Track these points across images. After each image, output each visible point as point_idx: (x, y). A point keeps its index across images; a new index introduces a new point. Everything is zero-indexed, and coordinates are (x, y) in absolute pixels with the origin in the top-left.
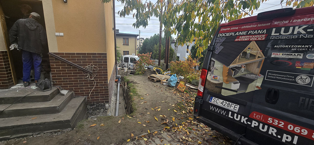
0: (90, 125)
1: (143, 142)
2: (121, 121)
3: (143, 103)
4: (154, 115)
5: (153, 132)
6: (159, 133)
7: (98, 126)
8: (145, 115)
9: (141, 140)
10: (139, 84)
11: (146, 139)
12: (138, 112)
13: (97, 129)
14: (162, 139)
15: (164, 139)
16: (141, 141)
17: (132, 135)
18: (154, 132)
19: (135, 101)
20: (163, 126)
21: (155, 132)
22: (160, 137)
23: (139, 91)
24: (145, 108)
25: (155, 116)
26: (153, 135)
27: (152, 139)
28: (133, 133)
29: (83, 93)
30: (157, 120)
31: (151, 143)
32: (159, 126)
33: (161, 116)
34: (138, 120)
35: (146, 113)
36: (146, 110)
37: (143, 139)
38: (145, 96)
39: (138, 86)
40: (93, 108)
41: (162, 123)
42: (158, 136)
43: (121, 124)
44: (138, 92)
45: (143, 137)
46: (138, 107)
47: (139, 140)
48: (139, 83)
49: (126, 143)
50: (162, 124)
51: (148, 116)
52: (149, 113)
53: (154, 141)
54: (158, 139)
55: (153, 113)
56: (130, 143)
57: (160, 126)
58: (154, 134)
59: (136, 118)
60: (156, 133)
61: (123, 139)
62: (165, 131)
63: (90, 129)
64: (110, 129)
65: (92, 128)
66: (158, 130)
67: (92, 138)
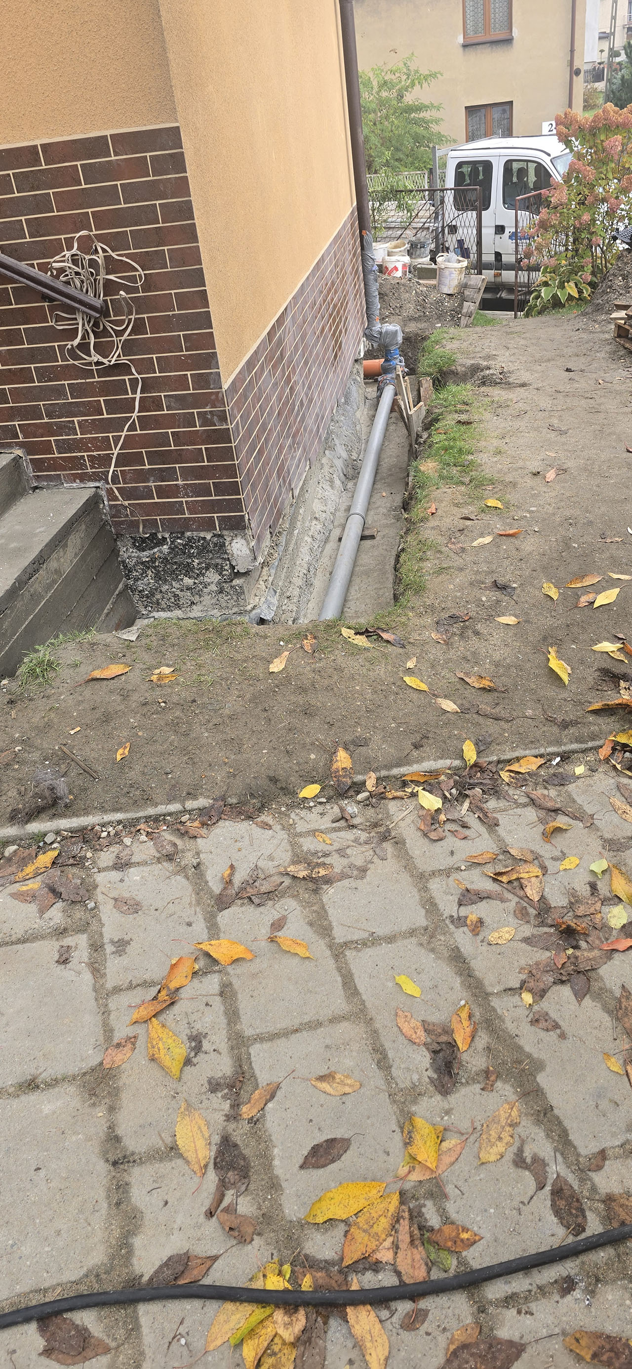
0: (91, 668)
1: (408, 820)
2: (289, 660)
3: (488, 539)
4: (548, 639)
5: (499, 762)
6: (551, 771)
7: (135, 677)
8: (477, 633)
9: (394, 798)
10: (523, 385)
11: (430, 801)
12: (431, 609)
13: (125, 697)
14: (561, 821)
15: (575, 818)
16: (392, 806)
17: (343, 759)
18: (509, 761)
19: (432, 523)
20: (605, 723)
21: (518, 759)
22: (550, 805)
23: (496, 443)
24: (489, 581)
25: (559, 643)
26: (495, 777)
27: (481, 809)
28: (354, 745)
29: (76, 463)
30: (565, 678)
31: (467, 832)
32: (565, 725)
33: (607, 646)
34: (410, 664)
35: (490, 618)
36: (495, 595)
37: (414, 795)
38: (529, 482)
39: (498, 407)
40: (153, 560)
41: (597, 706)
42: (540, 792)
43: (285, 679)
44: (482, 458)
45: (417, 783)
46: (441, 571)
47: (382, 796)
48: (525, 377)
49: (290, 807)
50: (595, 712)
51: (497, 638)
52: (511, 620)
53: (492, 825)
54: (531, 814)
55: (550, 621)
56: (320, 809)
57: (573, 723)
58: (505, 776)
59: (403, 647)
60: (522, 768)
61: (274, 780)
62: (607, 760)
63: (87, 693)
64: (204, 706)
65: (97, 685)
66: (551, 749)
67: (88, 749)
